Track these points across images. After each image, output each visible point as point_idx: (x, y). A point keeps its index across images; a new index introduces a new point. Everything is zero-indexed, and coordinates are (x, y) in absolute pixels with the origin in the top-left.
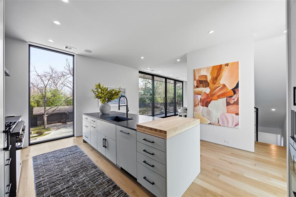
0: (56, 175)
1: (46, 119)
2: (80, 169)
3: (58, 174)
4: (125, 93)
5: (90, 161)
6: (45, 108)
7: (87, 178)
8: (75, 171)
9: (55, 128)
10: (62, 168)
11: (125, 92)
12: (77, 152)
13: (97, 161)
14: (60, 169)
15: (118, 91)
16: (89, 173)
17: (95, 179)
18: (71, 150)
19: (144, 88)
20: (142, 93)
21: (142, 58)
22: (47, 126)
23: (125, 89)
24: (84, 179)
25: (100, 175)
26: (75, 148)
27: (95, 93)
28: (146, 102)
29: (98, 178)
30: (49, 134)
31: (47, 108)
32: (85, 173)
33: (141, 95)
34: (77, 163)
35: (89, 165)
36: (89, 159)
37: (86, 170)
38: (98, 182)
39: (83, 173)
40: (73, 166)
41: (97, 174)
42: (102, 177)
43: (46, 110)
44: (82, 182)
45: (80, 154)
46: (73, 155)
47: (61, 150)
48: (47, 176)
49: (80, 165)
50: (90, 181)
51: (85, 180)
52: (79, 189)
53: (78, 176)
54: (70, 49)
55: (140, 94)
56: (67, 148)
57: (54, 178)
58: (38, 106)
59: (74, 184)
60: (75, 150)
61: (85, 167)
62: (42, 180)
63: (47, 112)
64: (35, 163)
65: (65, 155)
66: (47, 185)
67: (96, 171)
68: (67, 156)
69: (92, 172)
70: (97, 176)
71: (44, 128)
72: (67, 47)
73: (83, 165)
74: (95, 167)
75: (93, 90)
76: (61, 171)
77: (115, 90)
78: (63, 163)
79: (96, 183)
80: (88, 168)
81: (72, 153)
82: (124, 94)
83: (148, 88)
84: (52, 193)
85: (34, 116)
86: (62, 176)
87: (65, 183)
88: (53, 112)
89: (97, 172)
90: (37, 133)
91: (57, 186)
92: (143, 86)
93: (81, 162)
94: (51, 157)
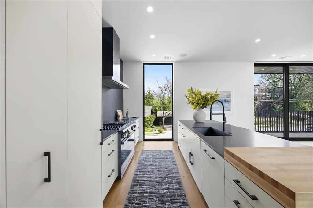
0: (147, 175)
1: (164, 120)
2: (166, 177)
3: (149, 174)
4: (230, 97)
5: (177, 173)
6: (163, 112)
7: (168, 193)
8: (162, 177)
9: (170, 128)
10: (154, 170)
11: (230, 95)
12: (169, 158)
13: (184, 176)
14: (152, 169)
15: (214, 95)
16: (171, 188)
17: (175, 199)
18: (166, 153)
19: (271, 88)
20: (267, 97)
21: (258, 41)
22: (165, 126)
23: (230, 92)
24: (165, 191)
25: (181, 196)
26: (169, 153)
27: (188, 99)
28: (275, 109)
29: (177, 200)
30: (165, 133)
31: (165, 112)
32: (168, 184)
33: (265, 100)
34: (165, 170)
35: (175, 177)
36: (177, 170)
37: (170, 183)
38: (175, 205)
39: (166, 184)
40: (162, 171)
41: (178, 193)
42: (182, 201)
43: (164, 113)
44: (162, 194)
45: (172, 161)
46: (166, 159)
47: (159, 151)
48: (142, 171)
49: (167, 174)
50: (169, 198)
51: (165, 193)
52: (157, 200)
53: (161, 185)
54: (168, 58)
55: (264, 98)
56: (164, 151)
57: (145, 176)
58: (160, 110)
59: (155, 192)
60: (169, 155)
61: (170, 178)
62: (138, 173)
63: (165, 115)
64: (141, 156)
65: (160, 157)
66: (139, 180)
67: (179, 189)
68: (161, 158)
69: (175, 187)
70: (178, 196)
71: (163, 128)
72: (166, 58)
73: (169, 174)
74: (180, 183)
75: (185, 95)
76: (152, 172)
77: (210, 94)
78: (156, 165)
79: (173, 205)
80: (173, 180)
81: (166, 157)
82: (228, 98)
83: (280, 87)
84: (139, 190)
85: (158, 117)
86: (151, 178)
87: (150, 186)
88: (169, 116)
89: (179, 191)
90: (159, 131)
91: (144, 186)
92: (269, 85)
93: (169, 170)
94: (151, 155)
